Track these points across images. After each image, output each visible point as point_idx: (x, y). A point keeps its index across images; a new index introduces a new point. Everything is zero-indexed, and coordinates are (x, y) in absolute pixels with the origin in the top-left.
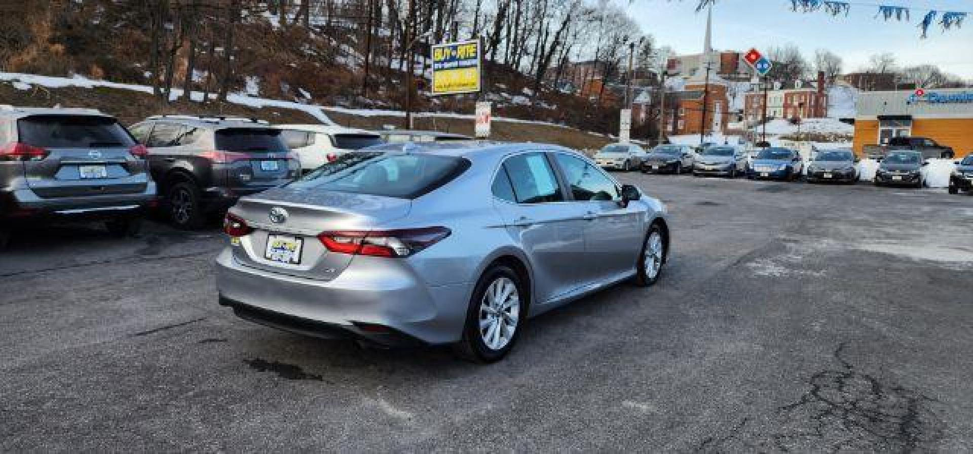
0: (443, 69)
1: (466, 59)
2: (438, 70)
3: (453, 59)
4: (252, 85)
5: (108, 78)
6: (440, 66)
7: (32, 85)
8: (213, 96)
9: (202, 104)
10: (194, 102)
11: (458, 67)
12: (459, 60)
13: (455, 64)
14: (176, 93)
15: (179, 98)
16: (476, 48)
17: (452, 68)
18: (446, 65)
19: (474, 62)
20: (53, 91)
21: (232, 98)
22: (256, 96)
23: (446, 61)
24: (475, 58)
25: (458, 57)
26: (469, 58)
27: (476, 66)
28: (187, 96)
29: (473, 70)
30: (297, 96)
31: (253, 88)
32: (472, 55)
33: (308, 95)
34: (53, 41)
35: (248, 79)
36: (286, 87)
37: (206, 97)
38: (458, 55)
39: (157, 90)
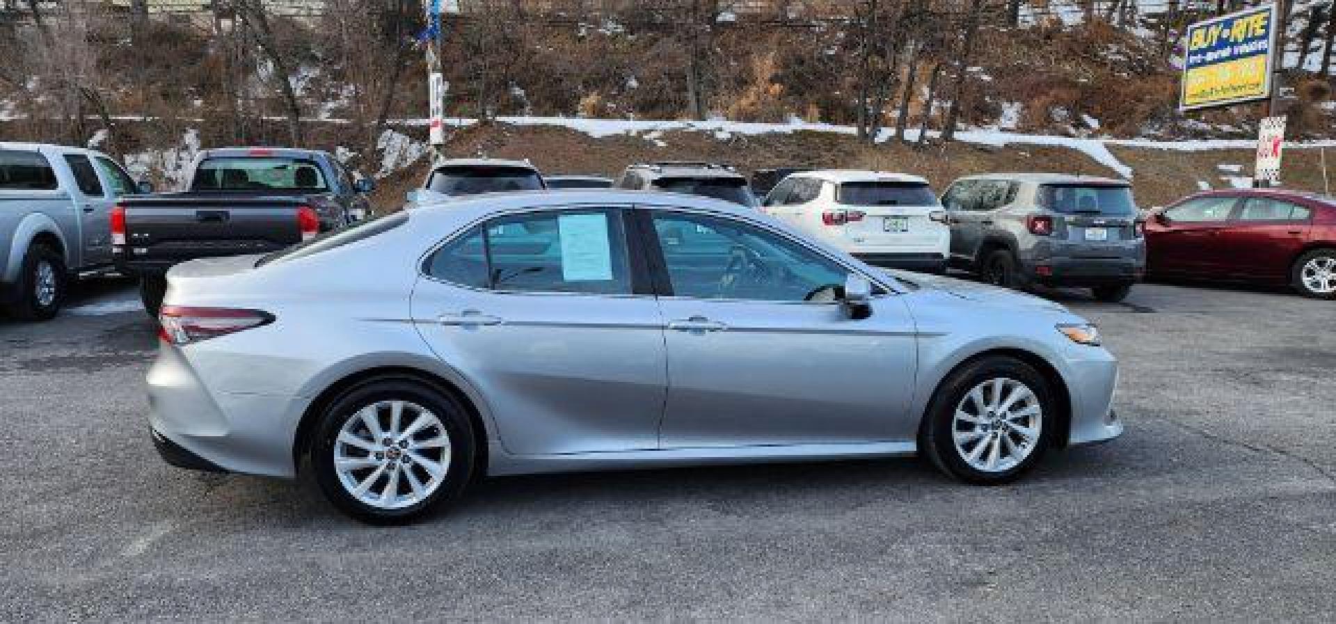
0: (1203, 63)
1: (1247, 41)
2: (1196, 65)
3: (1222, 43)
4: (1011, 113)
5: (825, 118)
6: (1199, 58)
7: (732, 133)
8: (934, 134)
9: (917, 147)
10: (908, 143)
11: (1233, 57)
12: (1233, 45)
13: (1225, 53)
14: (886, 133)
15: (891, 139)
16: (1268, 19)
17: (1220, 60)
18: (1210, 56)
19: (1261, 45)
20: (751, 138)
21: (969, 135)
22: (1013, 130)
23: (1211, 49)
24: (1265, 37)
25: (1232, 40)
26: (1253, 39)
27: (1264, 52)
28: (900, 135)
29: (1261, 59)
30: (1076, 126)
31: (1011, 119)
32: (1261, 32)
33: (1094, 124)
34: (772, 81)
35: (1005, 105)
36: (1060, 113)
37: (922, 136)
38: (1233, 37)
39: (862, 130)
